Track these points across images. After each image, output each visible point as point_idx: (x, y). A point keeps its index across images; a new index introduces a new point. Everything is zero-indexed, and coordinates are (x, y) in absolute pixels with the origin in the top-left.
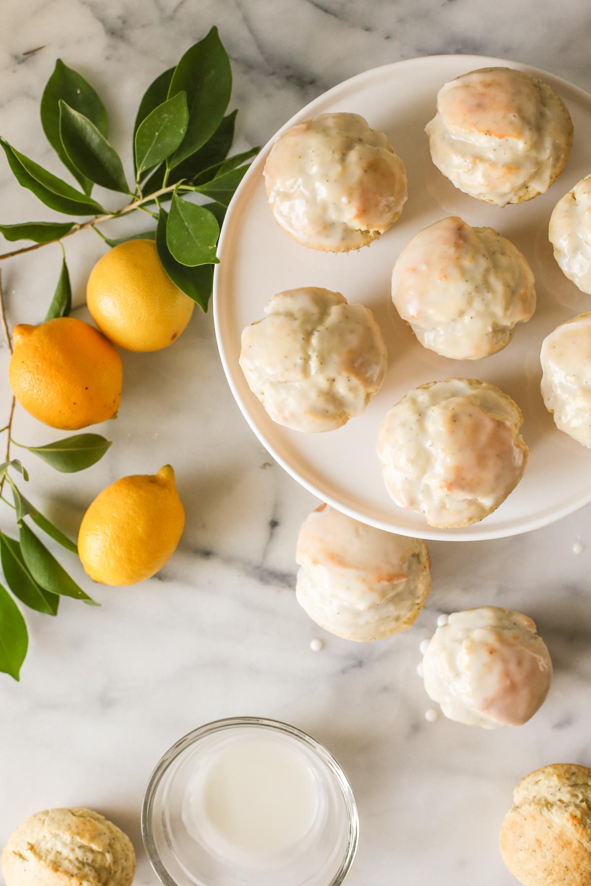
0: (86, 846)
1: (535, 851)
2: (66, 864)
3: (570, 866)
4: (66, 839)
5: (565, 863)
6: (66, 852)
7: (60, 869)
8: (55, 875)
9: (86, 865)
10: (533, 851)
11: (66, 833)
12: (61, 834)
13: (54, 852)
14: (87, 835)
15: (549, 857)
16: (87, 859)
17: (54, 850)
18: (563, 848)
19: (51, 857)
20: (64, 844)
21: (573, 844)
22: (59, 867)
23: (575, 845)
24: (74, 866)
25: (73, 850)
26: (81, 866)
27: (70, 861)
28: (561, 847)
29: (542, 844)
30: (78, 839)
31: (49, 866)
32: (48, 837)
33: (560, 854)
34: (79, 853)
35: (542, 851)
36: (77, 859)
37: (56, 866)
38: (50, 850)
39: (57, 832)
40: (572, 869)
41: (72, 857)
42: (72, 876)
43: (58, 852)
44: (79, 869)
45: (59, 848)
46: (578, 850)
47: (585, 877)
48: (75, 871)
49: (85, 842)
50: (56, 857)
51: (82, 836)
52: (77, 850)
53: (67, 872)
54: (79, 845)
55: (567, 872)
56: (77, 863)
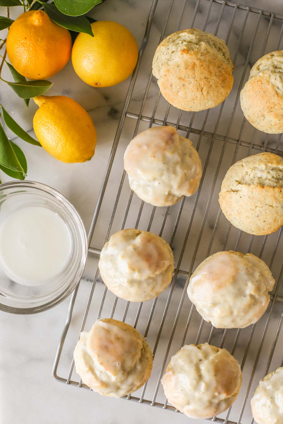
0: (276, 168)
1: (184, 85)
2: (267, 182)
3: (206, 76)
4: (262, 168)
5: (202, 76)
6: (264, 175)
7: (265, 186)
8: (264, 190)
9: (279, 180)
10: (183, 86)
11: (261, 164)
12: (257, 166)
13: (256, 178)
14: (274, 161)
15: (192, 80)
16: (279, 176)
17: (255, 177)
18: (193, 69)
19: (256, 181)
20: (262, 171)
21: (196, 63)
22: (264, 185)
23: (198, 63)
24: (272, 181)
25: (269, 172)
26: (277, 180)
27: (269, 179)
28: (192, 70)
29: (183, 77)
30: (270, 165)
31: (257, 186)
32: (249, 171)
33: (195, 74)
34: (273, 173)
35: (186, 81)
36: (273, 177)
37: (262, 185)
38: (253, 178)
39: (255, 166)
40: (209, 76)
41: (270, 177)
42: (274, 187)
43: (259, 178)
44: (276, 183)
45: (259, 174)
46: (201, 64)
47: (219, 76)
48: (275, 184)
49: (274, 166)
50: (259, 180)
51: (272, 163)
52: (271, 172)
53: (270, 186)
54: (271, 168)
55: (209, 80)
56: (274, 180)
